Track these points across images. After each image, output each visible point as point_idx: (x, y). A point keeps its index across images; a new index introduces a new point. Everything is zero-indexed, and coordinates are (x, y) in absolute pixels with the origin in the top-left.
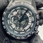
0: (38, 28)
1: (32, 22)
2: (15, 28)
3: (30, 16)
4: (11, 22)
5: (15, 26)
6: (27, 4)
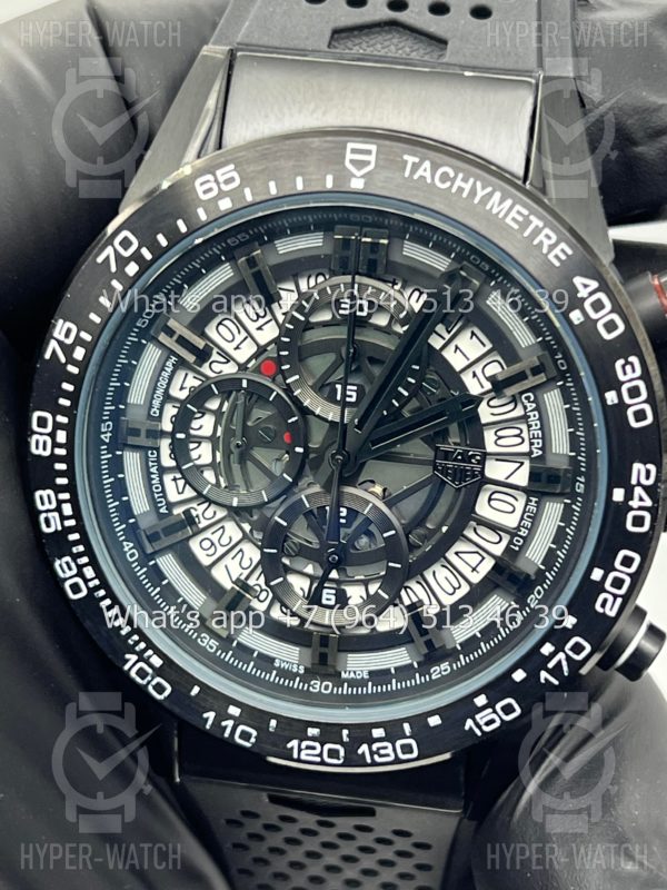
0: (638, 578)
1: (544, 483)
2: (258, 581)
3: (498, 386)
4: (174, 489)
5: (252, 554)
6: (445, 177)
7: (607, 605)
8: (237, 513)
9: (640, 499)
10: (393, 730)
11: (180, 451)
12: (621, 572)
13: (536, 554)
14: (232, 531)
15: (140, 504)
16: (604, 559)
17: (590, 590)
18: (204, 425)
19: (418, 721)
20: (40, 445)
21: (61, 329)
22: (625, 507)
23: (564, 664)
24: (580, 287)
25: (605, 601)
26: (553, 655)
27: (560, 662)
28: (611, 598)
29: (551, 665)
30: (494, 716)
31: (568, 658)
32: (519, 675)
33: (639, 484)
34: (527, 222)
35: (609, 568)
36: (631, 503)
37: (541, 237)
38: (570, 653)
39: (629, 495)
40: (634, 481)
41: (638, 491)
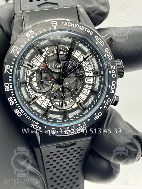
6: (69, 24)
7: (112, 92)
8: (44, 94)
9: (114, 72)
10: (82, 124)
11: (31, 85)
12: (113, 85)
13: (97, 87)
14: (43, 97)
15: (26, 97)
16: (110, 84)
17: (109, 90)
18: (34, 79)
19: (86, 121)
20: (7, 89)
21: (7, 67)
22: (111, 74)
23: (108, 104)
24: (96, 38)
25: (112, 91)
26: (105, 102)
27: (107, 104)
28: (112, 90)
29: (105, 105)
30: (98, 116)
31: (108, 102)
32: (101, 108)
33: (113, 69)
34: (85, 29)
35: (111, 85)
36: (112, 73)
37: (88, 31)
38: (108, 101)
39: (112, 72)
40: (112, 69)
41: (113, 71)
